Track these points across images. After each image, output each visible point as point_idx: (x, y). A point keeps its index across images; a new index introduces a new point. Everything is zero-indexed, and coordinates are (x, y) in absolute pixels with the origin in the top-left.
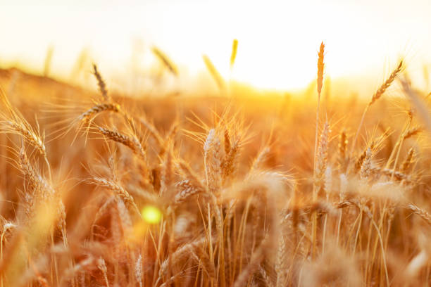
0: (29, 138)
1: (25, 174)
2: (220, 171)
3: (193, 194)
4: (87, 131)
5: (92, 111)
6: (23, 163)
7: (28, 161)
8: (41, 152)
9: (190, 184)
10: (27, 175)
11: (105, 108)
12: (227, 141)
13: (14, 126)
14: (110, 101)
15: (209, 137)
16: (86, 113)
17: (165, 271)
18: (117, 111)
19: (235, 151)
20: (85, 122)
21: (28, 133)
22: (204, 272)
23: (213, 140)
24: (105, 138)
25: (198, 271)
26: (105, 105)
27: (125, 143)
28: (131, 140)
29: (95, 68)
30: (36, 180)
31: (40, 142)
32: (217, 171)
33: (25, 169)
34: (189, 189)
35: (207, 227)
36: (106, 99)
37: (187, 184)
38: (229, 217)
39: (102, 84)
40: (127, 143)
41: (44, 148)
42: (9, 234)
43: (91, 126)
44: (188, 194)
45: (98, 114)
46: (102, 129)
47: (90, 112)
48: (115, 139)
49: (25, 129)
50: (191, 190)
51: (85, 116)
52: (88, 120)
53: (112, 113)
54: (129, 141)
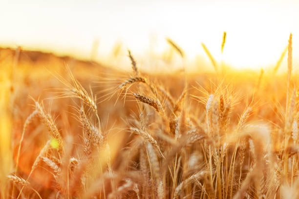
0: (86, 101)
1: (83, 125)
2: (218, 124)
3: (199, 140)
4: (125, 96)
5: (128, 82)
6: (82, 117)
7: (86, 116)
8: (94, 110)
9: (197, 133)
10: (85, 125)
11: (137, 80)
12: (222, 103)
13: (76, 92)
14: (139, 76)
15: (209, 100)
16: (124, 84)
17: (178, 193)
18: (144, 82)
19: (228, 110)
20: (123, 89)
21: (85, 97)
22: (205, 194)
23: (212, 102)
24: (137, 100)
25: (202, 194)
26: (137, 78)
27: (150, 104)
28: (155, 102)
29: (130, 53)
30: (91, 129)
31: (93, 103)
32: (216, 123)
33: (83, 121)
34: (196, 136)
35: (208, 162)
36: (137, 74)
37: (195, 133)
38: (223, 156)
39: (134, 63)
40: (152, 104)
41: (96, 107)
42: (72, 165)
43: (127, 92)
44: (195, 140)
45: (132, 84)
46: (135, 94)
47: (127, 83)
48: (144, 102)
49: (83, 94)
50: (198, 137)
51: (123, 85)
52: (125, 88)
53: (141, 83)
54: (153, 103)
